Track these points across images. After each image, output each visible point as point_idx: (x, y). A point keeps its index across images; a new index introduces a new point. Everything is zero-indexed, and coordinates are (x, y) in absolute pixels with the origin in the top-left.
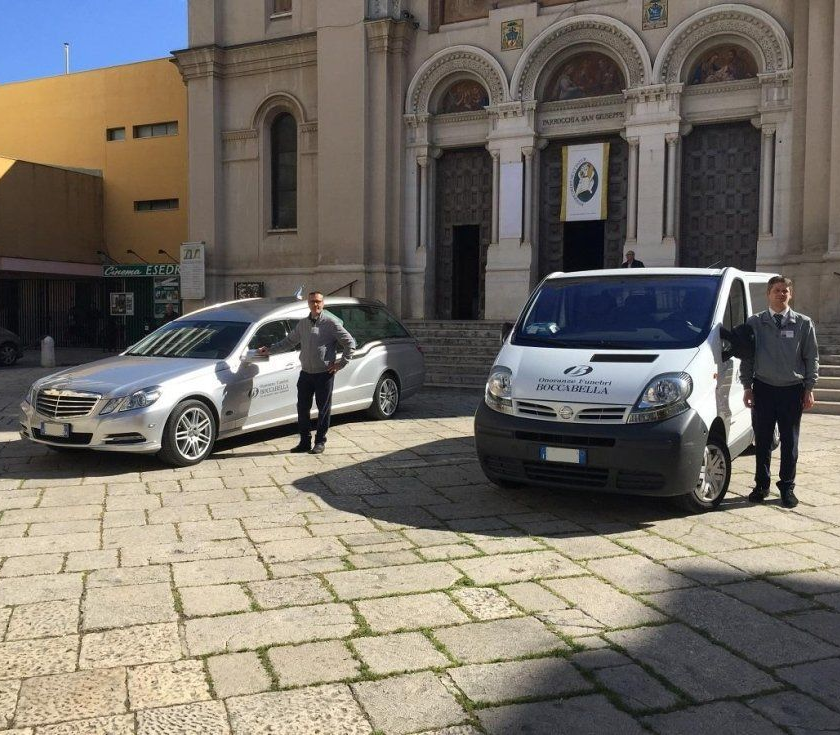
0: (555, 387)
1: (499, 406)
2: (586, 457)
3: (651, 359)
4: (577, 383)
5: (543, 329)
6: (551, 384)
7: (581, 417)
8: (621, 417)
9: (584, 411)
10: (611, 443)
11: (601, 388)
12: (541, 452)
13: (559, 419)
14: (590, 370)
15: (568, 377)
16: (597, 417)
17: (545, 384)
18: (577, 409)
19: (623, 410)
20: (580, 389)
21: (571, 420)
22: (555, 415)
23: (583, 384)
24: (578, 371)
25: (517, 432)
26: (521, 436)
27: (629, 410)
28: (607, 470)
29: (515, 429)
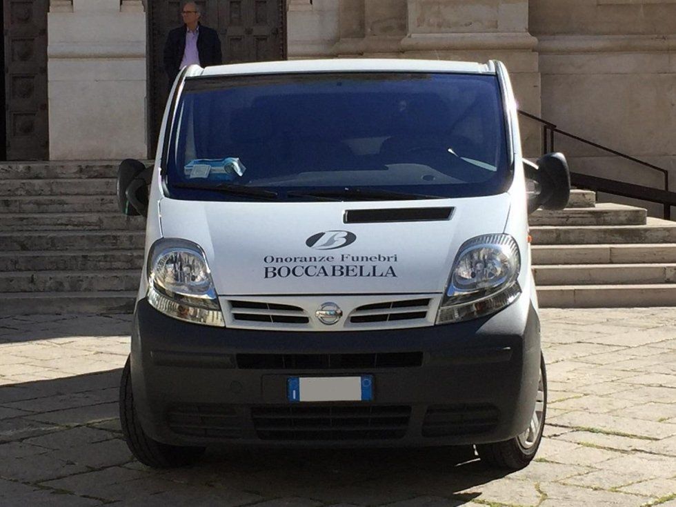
0: (299, 271)
1: (182, 311)
2: (374, 389)
3: (445, 214)
4: (337, 262)
5: (220, 169)
6: (291, 265)
7: (354, 320)
8: (423, 315)
9: (360, 309)
10: (413, 359)
11: (382, 267)
12: (287, 388)
13: (315, 326)
14: (350, 238)
15: (315, 251)
16: (382, 318)
17: (276, 267)
18: (348, 306)
19: (425, 302)
20: (346, 271)
21: (340, 326)
22: (305, 320)
23: (348, 262)
24: (331, 241)
25: (239, 356)
26: (246, 362)
27: (436, 302)
28: (406, 408)
29: (235, 351)
